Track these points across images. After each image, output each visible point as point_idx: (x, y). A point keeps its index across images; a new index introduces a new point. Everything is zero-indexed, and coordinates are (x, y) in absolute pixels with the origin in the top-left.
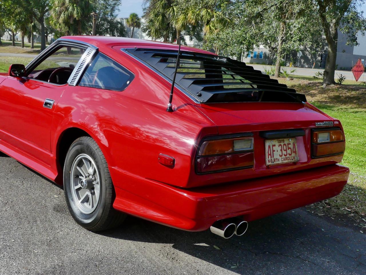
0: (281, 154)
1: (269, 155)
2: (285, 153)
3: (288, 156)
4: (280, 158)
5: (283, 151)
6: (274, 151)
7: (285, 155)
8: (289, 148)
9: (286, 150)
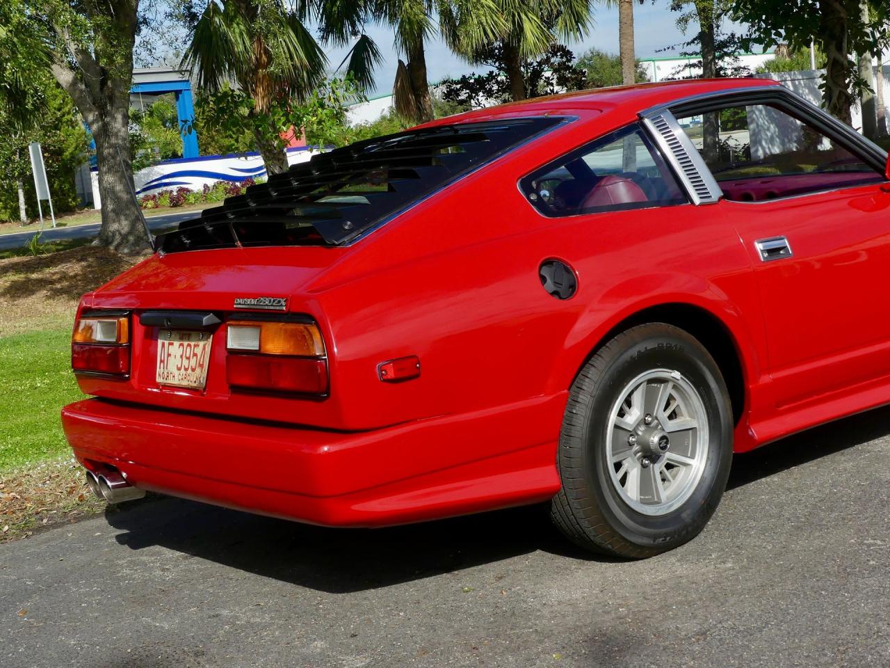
0: (179, 366)
1: (161, 361)
2: (186, 363)
3: (190, 371)
4: (176, 373)
5: (184, 358)
6: (169, 355)
7: (186, 369)
8: (195, 355)
9: (188, 358)
